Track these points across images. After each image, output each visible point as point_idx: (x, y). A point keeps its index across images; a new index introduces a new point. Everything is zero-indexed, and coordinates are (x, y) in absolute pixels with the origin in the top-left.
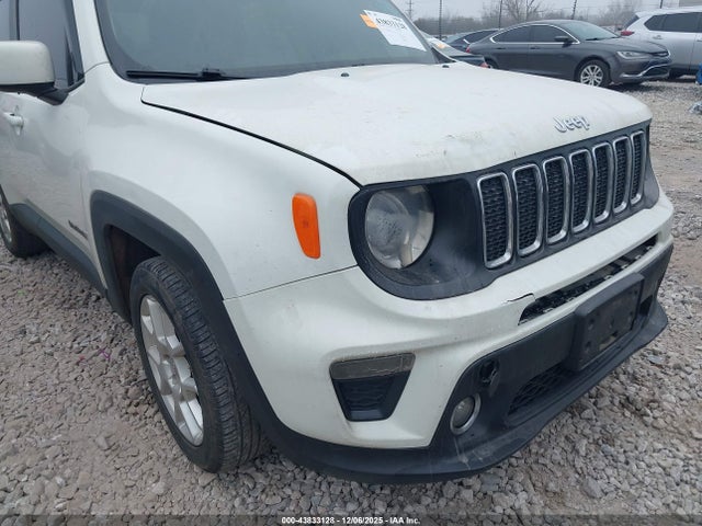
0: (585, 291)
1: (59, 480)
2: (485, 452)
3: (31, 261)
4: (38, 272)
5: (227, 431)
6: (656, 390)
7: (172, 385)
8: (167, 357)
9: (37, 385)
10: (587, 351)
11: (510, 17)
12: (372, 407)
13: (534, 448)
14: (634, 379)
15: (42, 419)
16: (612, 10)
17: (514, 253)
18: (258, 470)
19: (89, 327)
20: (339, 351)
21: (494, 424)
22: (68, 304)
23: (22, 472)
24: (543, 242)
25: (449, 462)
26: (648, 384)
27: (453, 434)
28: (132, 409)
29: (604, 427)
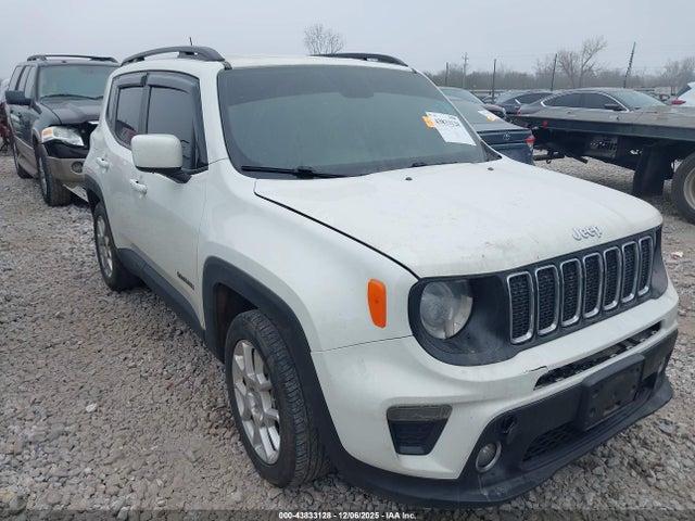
0: (592, 366)
1: (159, 482)
2: (503, 489)
3: (125, 295)
4: (130, 305)
5: (300, 454)
6: (663, 456)
7: (254, 413)
8: (252, 390)
9: (136, 404)
10: (591, 416)
11: (565, 75)
12: (416, 445)
13: (548, 495)
14: (645, 444)
15: (142, 432)
16: (669, 69)
17: (535, 333)
18: (316, 490)
19: (175, 358)
20: (395, 399)
21: (512, 467)
22: (157, 336)
23: (129, 473)
24: (559, 324)
25: (473, 493)
26: (656, 449)
27: (477, 472)
28: (213, 431)
29: (611, 483)
